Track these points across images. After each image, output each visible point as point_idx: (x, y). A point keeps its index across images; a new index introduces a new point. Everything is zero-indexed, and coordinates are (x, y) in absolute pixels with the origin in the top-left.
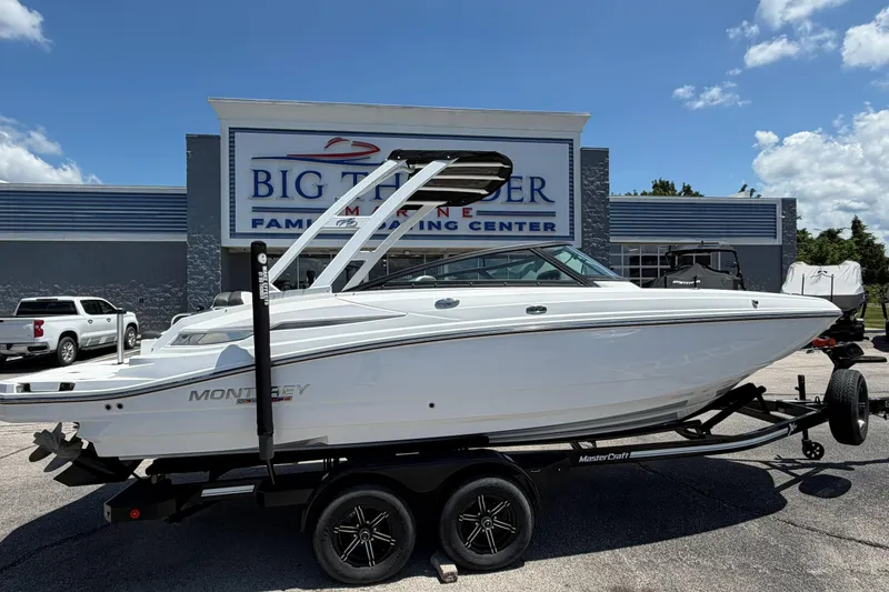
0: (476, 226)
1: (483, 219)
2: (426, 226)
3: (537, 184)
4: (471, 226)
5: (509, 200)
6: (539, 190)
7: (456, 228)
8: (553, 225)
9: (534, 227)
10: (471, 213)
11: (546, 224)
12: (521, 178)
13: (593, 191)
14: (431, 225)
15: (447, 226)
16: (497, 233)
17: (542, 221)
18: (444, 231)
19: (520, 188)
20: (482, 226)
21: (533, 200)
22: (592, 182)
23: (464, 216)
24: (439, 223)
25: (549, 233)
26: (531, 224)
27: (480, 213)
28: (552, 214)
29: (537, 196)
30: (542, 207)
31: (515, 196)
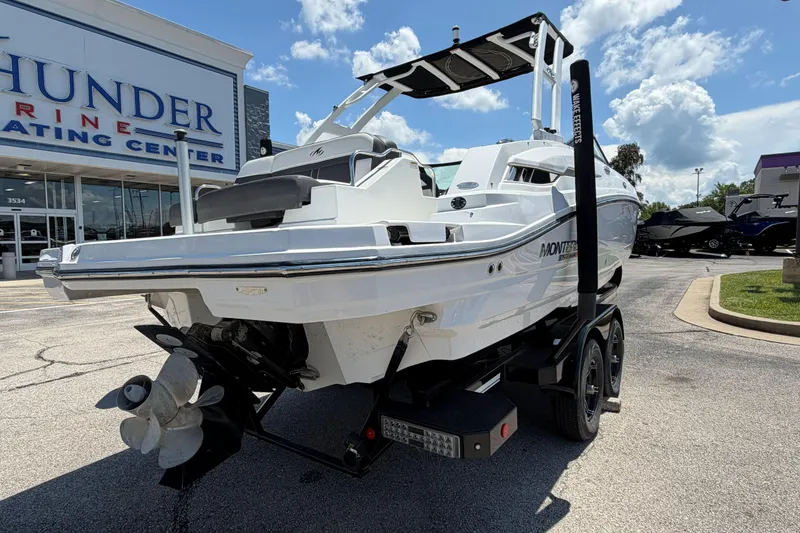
0: (134, 145)
1: (144, 139)
2: (65, 135)
3: (204, 112)
4: (129, 144)
5: (174, 122)
6: (206, 119)
7: (109, 144)
8: (221, 157)
9: (201, 156)
10: (129, 129)
11: (213, 155)
12: (186, 101)
13: (256, 130)
14: (72, 135)
15: (96, 139)
16: (161, 157)
17: (210, 151)
18: (92, 146)
19: (186, 112)
20: (143, 146)
21: (199, 128)
22: (256, 122)
23: (119, 131)
24: (85, 134)
25: (217, 165)
26: (199, 153)
27: (139, 131)
28: (219, 146)
29: (204, 125)
30: (209, 137)
31: (180, 118)
